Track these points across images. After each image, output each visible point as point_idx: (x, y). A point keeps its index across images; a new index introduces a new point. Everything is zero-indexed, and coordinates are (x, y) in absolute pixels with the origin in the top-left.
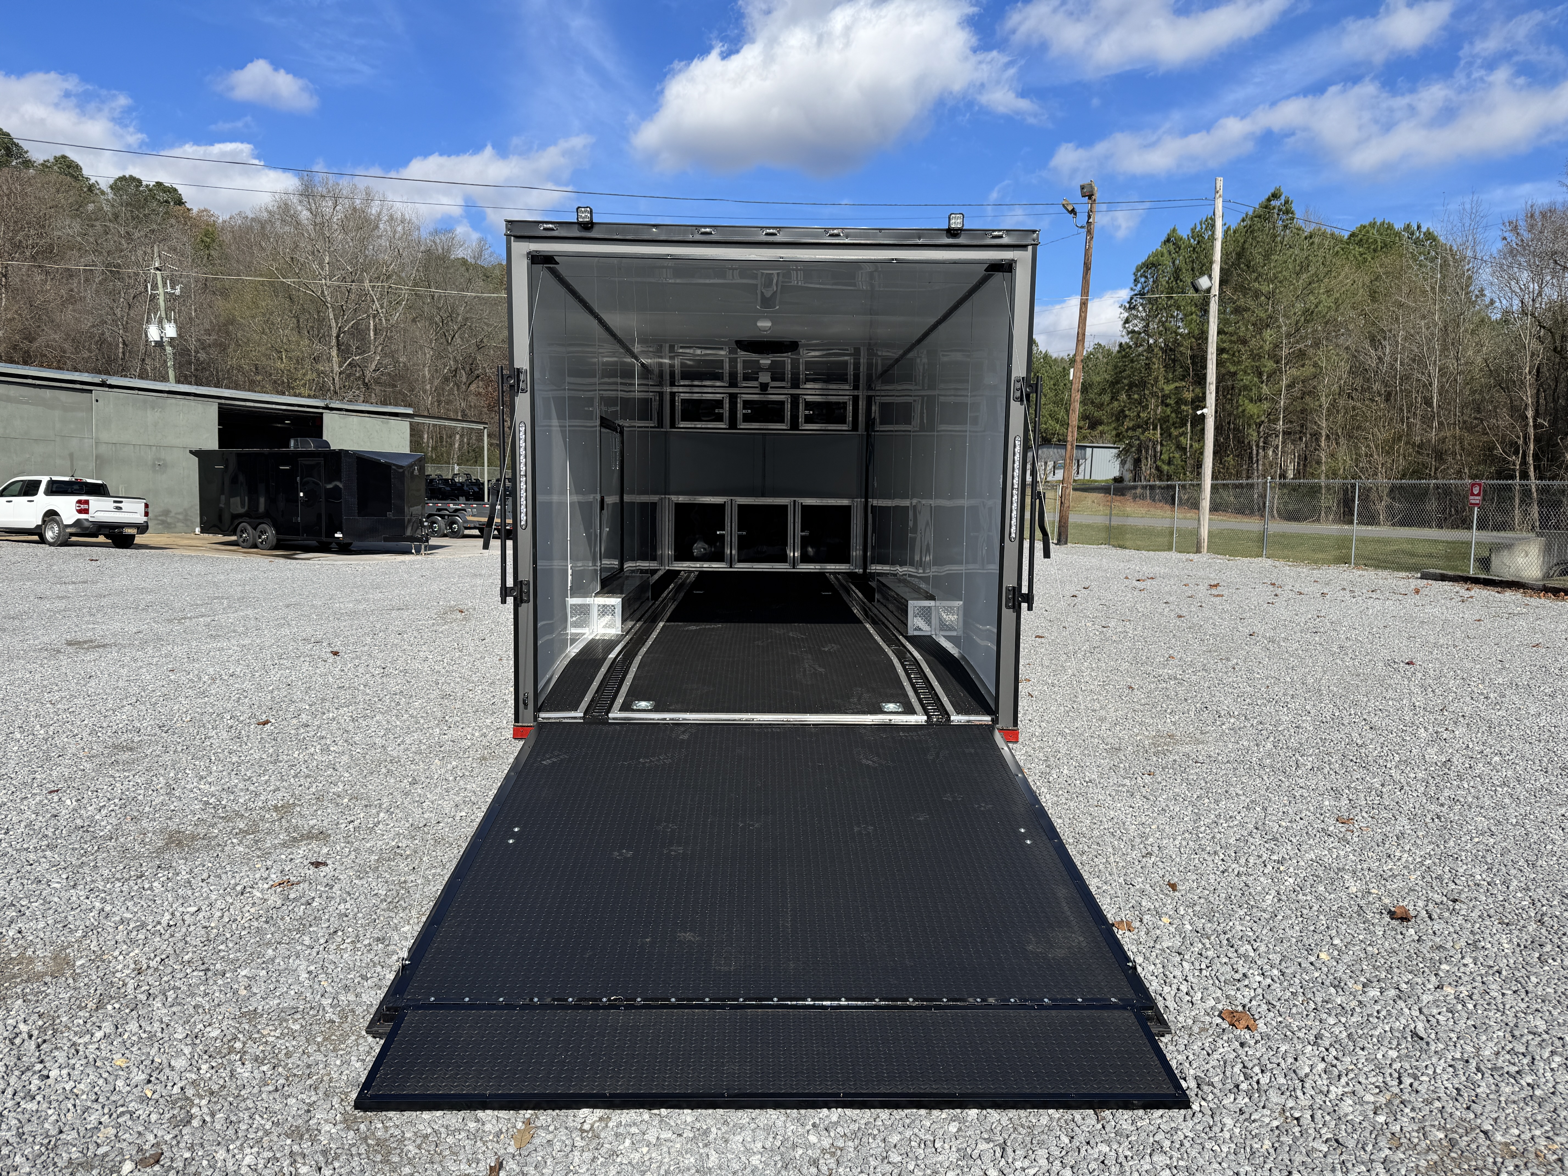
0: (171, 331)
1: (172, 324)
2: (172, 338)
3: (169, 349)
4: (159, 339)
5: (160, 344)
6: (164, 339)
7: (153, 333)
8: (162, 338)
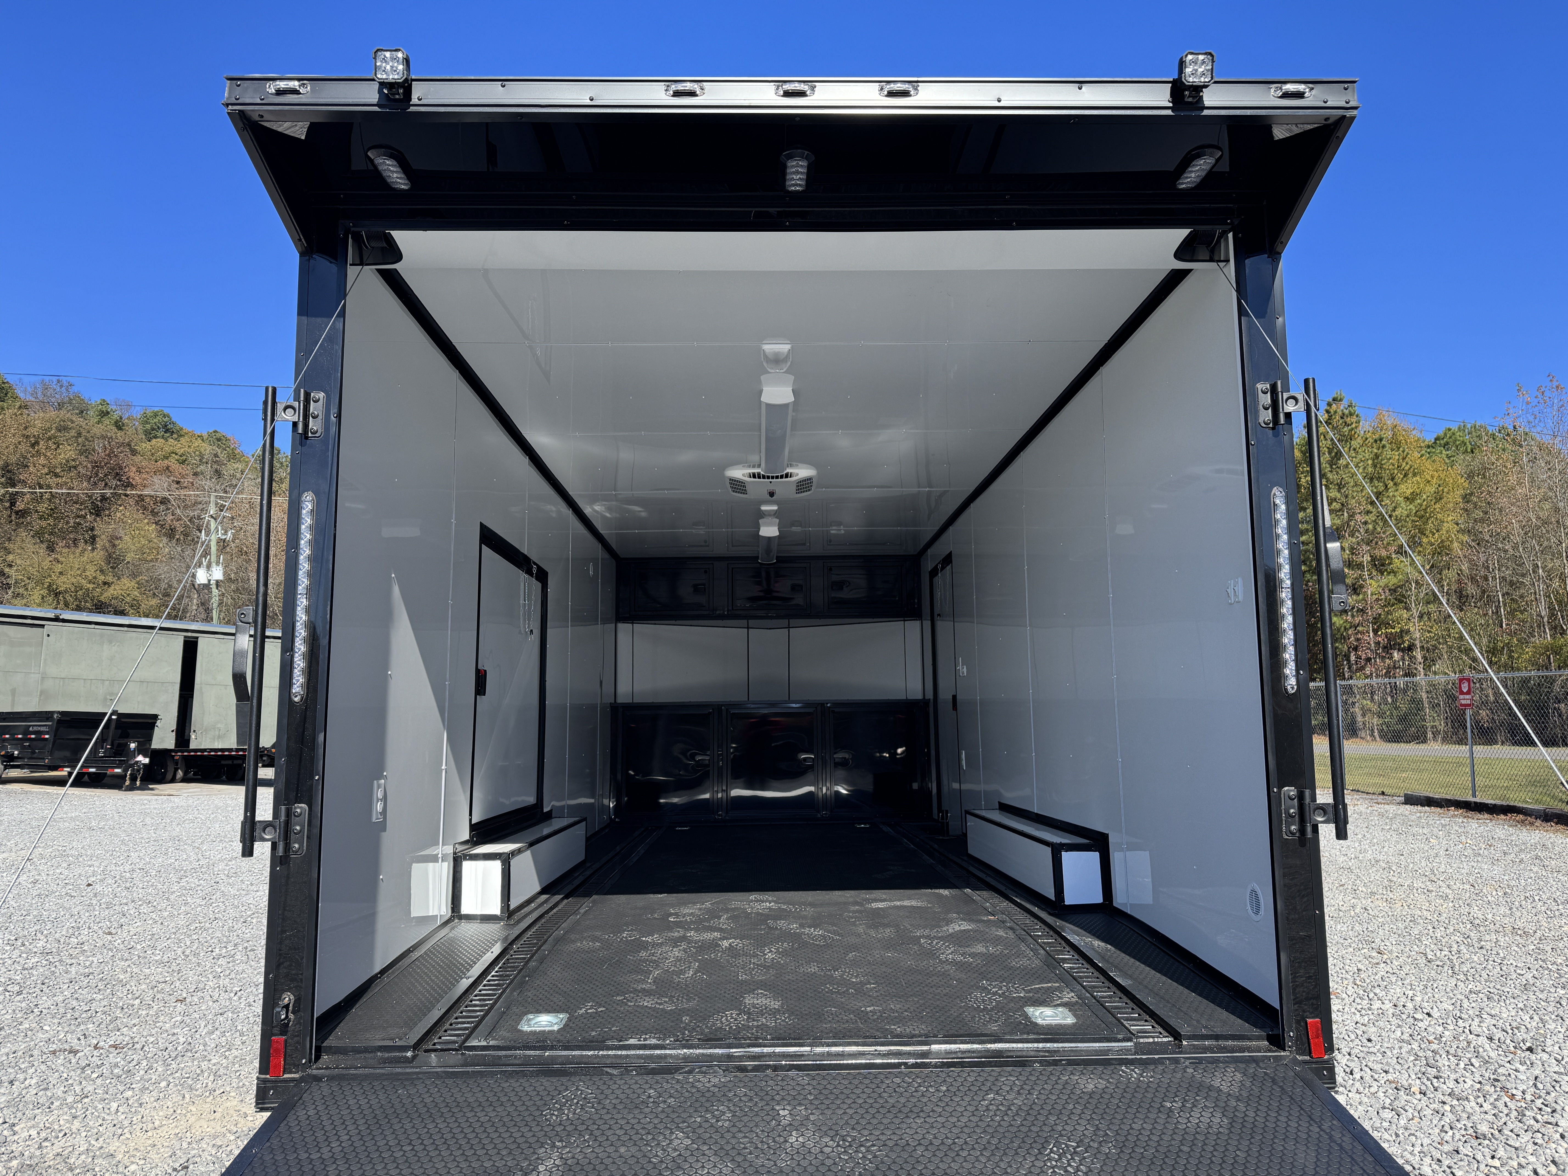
0: (218, 574)
1: (220, 567)
2: (217, 581)
3: (215, 591)
4: (206, 582)
5: (207, 586)
6: (212, 582)
7: (202, 577)
8: (209, 581)
